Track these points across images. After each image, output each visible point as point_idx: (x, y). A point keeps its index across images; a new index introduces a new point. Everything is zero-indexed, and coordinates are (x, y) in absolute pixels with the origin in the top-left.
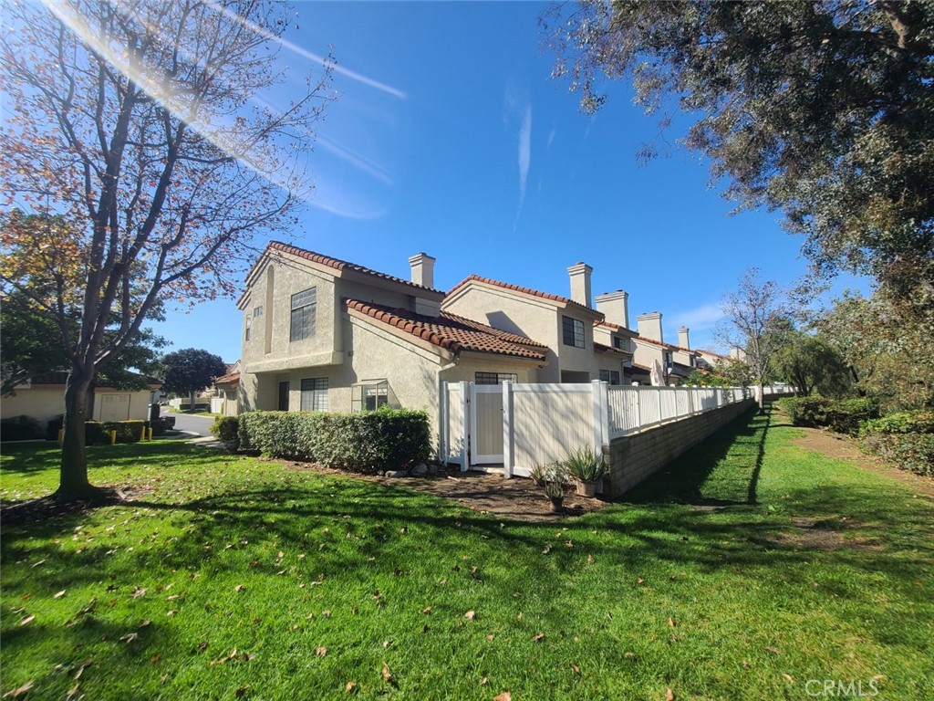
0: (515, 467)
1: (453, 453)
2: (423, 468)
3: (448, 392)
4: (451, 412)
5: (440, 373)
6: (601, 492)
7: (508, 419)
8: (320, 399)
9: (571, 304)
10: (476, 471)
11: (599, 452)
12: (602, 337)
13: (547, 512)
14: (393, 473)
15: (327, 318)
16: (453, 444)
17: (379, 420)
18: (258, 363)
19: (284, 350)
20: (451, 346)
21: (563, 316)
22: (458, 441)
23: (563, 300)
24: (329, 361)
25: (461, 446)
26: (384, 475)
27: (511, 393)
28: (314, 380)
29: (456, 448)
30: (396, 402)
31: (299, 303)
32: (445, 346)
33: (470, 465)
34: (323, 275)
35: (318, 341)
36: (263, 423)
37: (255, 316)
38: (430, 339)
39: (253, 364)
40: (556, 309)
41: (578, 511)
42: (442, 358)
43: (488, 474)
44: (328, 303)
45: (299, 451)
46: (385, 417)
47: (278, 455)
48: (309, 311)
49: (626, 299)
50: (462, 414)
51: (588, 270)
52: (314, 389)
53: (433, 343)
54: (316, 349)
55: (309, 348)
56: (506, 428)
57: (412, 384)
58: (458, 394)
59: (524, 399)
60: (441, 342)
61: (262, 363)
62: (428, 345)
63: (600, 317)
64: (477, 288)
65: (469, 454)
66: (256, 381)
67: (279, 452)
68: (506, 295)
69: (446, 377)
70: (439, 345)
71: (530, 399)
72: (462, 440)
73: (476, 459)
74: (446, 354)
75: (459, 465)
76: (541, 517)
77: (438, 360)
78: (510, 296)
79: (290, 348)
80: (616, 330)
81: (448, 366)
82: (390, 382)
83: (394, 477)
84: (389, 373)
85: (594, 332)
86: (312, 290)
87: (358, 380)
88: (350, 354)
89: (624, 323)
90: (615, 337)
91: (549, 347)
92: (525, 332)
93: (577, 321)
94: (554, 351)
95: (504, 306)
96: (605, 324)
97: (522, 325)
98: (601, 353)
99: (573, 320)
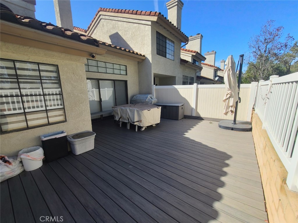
9: (160, 16)
23: (155, 14)
40: (150, 23)
49: (201, 39)
63: (185, 38)
64: (105, 17)
68: (119, 19)
78: (122, 20)
80: (194, 54)
89: (199, 52)
90: (193, 59)
91: (146, 56)
92: (131, 47)
93: (169, 40)
94: (149, 59)
95: (119, 28)
96: (189, 51)
97: (129, 41)
98: (185, 65)
99: (166, 38)
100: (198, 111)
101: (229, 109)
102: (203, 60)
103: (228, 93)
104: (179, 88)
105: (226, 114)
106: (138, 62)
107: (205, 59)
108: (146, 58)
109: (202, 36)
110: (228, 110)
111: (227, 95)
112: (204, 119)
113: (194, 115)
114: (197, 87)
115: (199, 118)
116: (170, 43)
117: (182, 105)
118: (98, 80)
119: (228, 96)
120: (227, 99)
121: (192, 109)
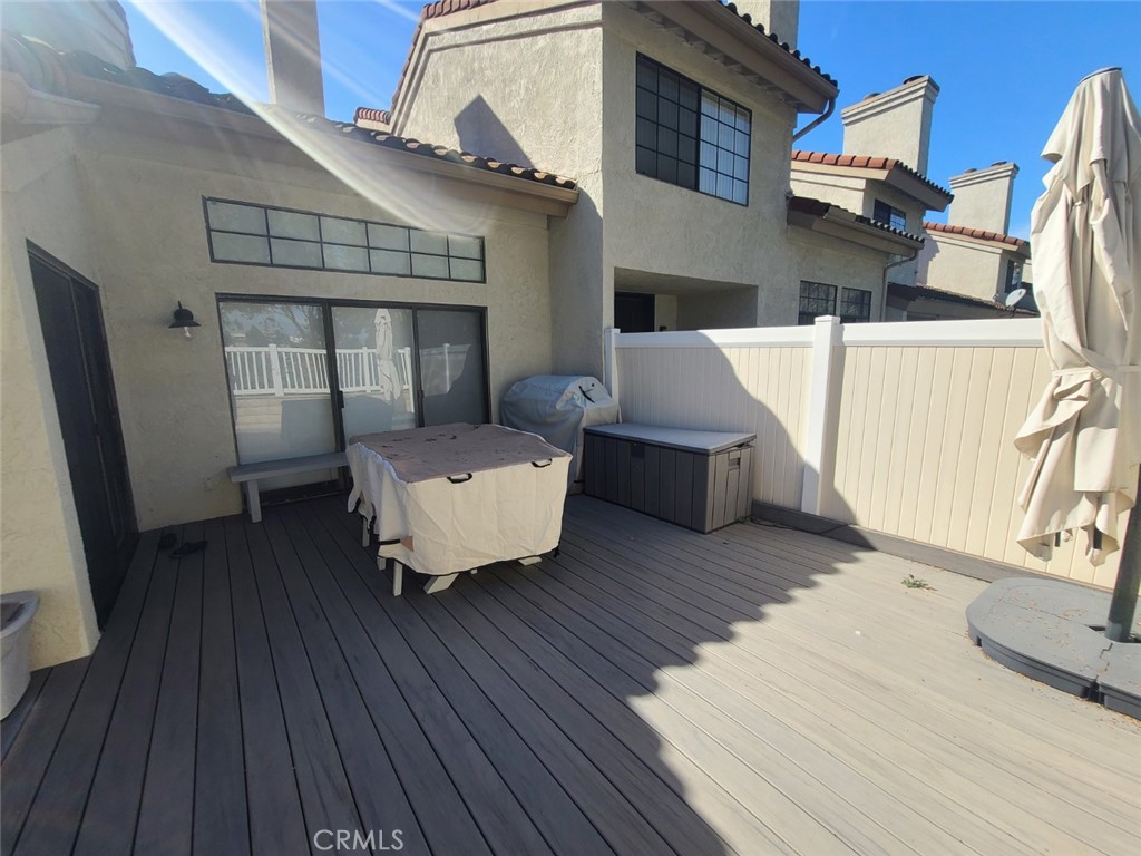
40: (598, 12)
68: (484, 32)
80: (881, 175)
89: (913, 165)
90: (876, 200)
91: (580, 185)
92: (525, 150)
93: (720, 98)
94: (592, 197)
95: (483, 75)
96: (851, 163)
97: (518, 127)
98: (808, 227)
99: (698, 89)
100: (838, 484)
101: (1069, 511)
102: (931, 204)
103: (1064, 387)
104: (731, 346)
105: (1043, 545)
106: (549, 216)
107: (949, 198)
108: (581, 195)
109: (933, 86)
110: (1063, 521)
111: (1055, 400)
112: (873, 541)
113: (814, 505)
114: (837, 336)
115: (842, 536)
116: (726, 116)
117: (740, 446)
118: (326, 306)
119: (1067, 410)
120: (1056, 433)
121: (803, 469)
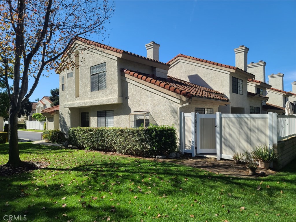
0: (222, 155)
1: (187, 148)
2: (174, 155)
3: (184, 118)
4: (186, 128)
5: (180, 108)
6: (272, 167)
7: (219, 132)
8: (109, 121)
9: (238, 70)
10: (201, 156)
11: (271, 147)
12: (251, 88)
13: (248, 175)
14: (160, 157)
15: (113, 79)
16: (187, 143)
17: (153, 131)
18: (72, 102)
19: (87, 96)
20: (186, 95)
21: (232, 77)
22: (190, 142)
23: (234, 68)
24: (116, 102)
25: (192, 144)
26: (155, 158)
27: (221, 119)
28: (105, 112)
29: (189, 145)
30: (154, 123)
31: (95, 71)
32: (184, 95)
33: (196, 154)
34: (110, 56)
35: (108, 92)
36: (85, 133)
37: (68, 78)
38: (175, 91)
39: (69, 103)
40: (229, 73)
41: (263, 174)
42: (181, 100)
43: (207, 158)
44: (114, 72)
45: (106, 146)
46: (155, 130)
47: (94, 149)
48: (102, 75)
49: (264, 66)
50: (192, 129)
51: (247, 50)
52: (105, 116)
53: (177, 93)
54: (107, 95)
55: (103, 95)
56: (218, 136)
57: (164, 114)
58: (190, 119)
59: (228, 122)
60: (180, 93)
61: (74, 102)
62: (174, 94)
63: (252, 77)
64: (183, 61)
65: (196, 148)
66: (70, 112)
67: (95, 147)
68: (200, 65)
69: (183, 110)
70: (180, 94)
71: (232, 122)
72: (193, 142)
73: (200, 151)
74: (184, 99)
75: (191, 154)
76: (247, 177)
77: (179, 101)
78: (202, 66)
79: (91, 95)
80: (259, 84)
81: (185, 105)
82: (151, 113)
83: (160, 158)
84: (150, 108)
85: (248, 86)
86: (104, 64)
87: (132, 112)
88: (127, 98)
89: (263, 82)
90: (257, 88)
91: (224, 94)
94: (227, 96)
98: (252, 98)
99: (237, 79)
102: (267, 88)
107: (271, 86)
116: (240, 82)
